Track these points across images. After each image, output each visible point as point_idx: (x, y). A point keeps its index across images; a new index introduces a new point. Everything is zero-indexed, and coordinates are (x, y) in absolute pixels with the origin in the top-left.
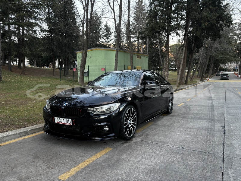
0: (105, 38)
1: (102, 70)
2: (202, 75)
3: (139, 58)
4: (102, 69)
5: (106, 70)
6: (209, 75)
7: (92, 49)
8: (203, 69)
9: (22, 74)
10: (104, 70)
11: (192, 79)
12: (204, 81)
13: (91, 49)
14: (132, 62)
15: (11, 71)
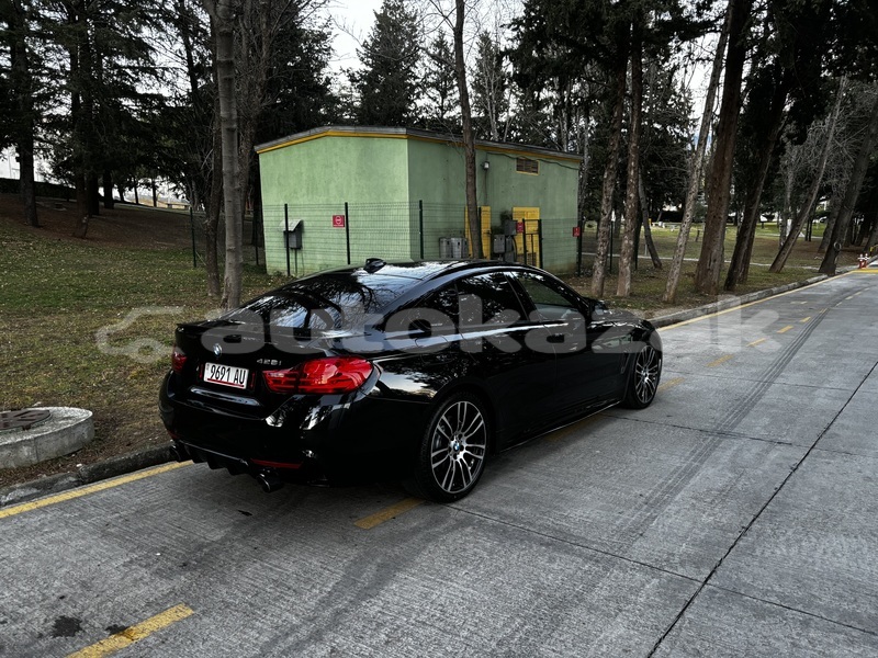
0: (434, 92)
1: (334, 223)
2: (831, 245)
3: (527, 170)
4: (334, 217)
5: (350, 225)
6: (872, 243)
7: (313, 131)
8: (838, 218)
9: (74, 236)
10: (343, 223)
11: (780, 263)
12: (837, 270)
13: (307, 133)
14: (470, 189)
15: (36, 224)
